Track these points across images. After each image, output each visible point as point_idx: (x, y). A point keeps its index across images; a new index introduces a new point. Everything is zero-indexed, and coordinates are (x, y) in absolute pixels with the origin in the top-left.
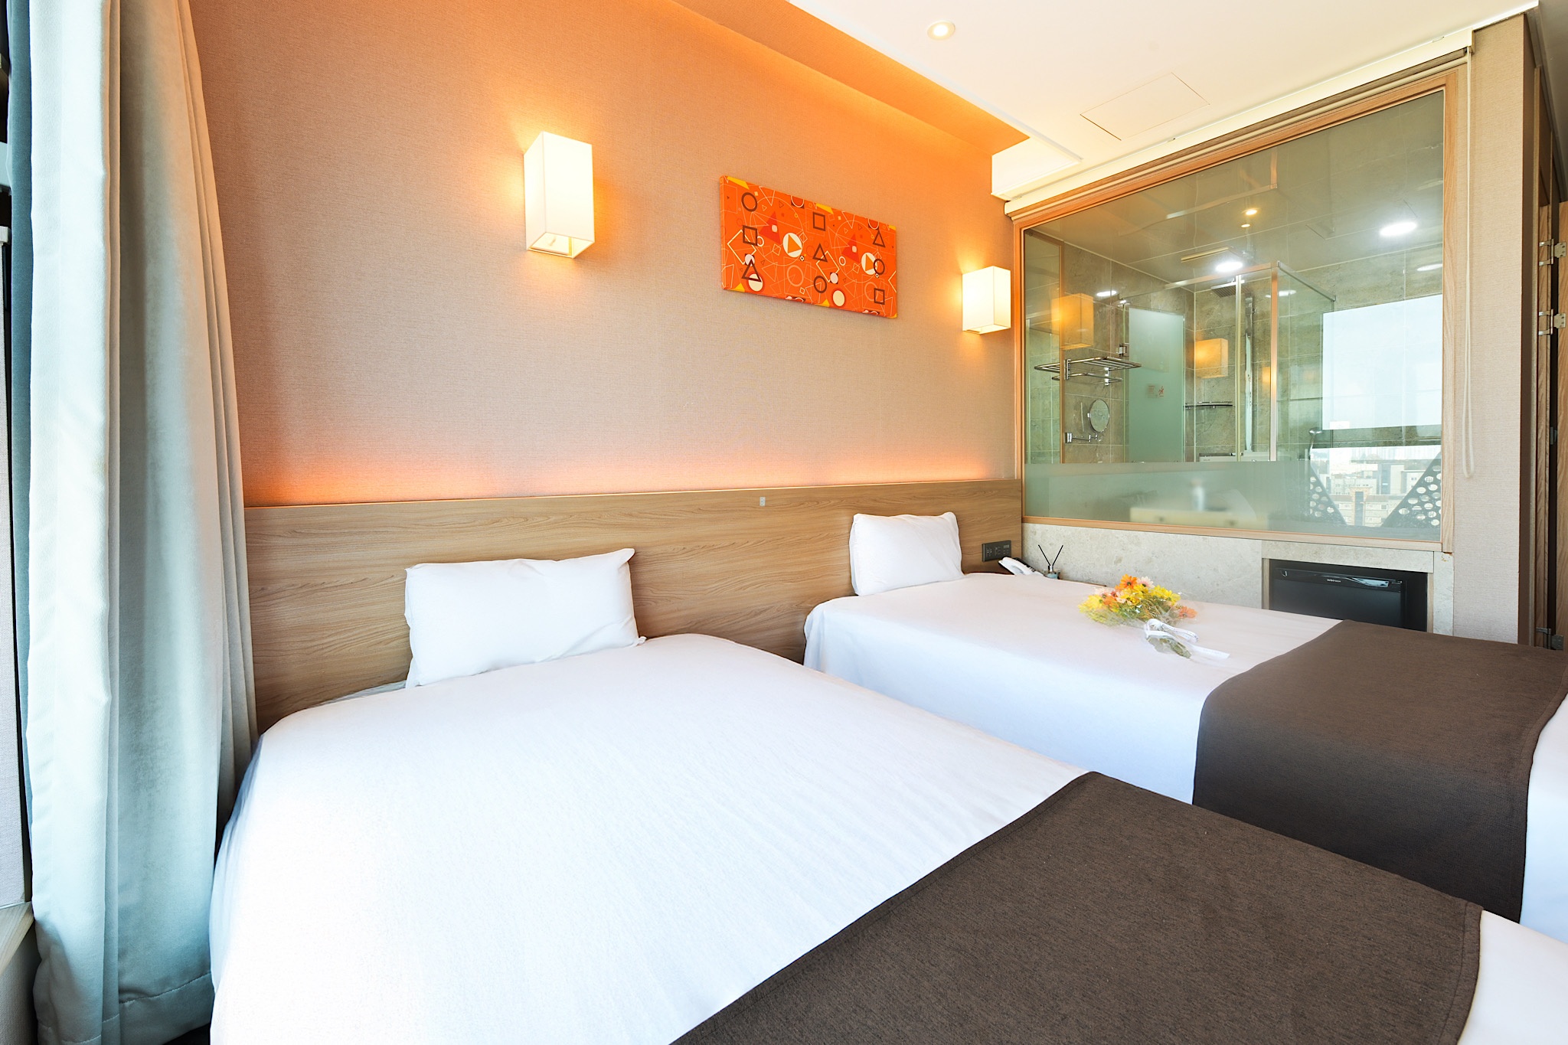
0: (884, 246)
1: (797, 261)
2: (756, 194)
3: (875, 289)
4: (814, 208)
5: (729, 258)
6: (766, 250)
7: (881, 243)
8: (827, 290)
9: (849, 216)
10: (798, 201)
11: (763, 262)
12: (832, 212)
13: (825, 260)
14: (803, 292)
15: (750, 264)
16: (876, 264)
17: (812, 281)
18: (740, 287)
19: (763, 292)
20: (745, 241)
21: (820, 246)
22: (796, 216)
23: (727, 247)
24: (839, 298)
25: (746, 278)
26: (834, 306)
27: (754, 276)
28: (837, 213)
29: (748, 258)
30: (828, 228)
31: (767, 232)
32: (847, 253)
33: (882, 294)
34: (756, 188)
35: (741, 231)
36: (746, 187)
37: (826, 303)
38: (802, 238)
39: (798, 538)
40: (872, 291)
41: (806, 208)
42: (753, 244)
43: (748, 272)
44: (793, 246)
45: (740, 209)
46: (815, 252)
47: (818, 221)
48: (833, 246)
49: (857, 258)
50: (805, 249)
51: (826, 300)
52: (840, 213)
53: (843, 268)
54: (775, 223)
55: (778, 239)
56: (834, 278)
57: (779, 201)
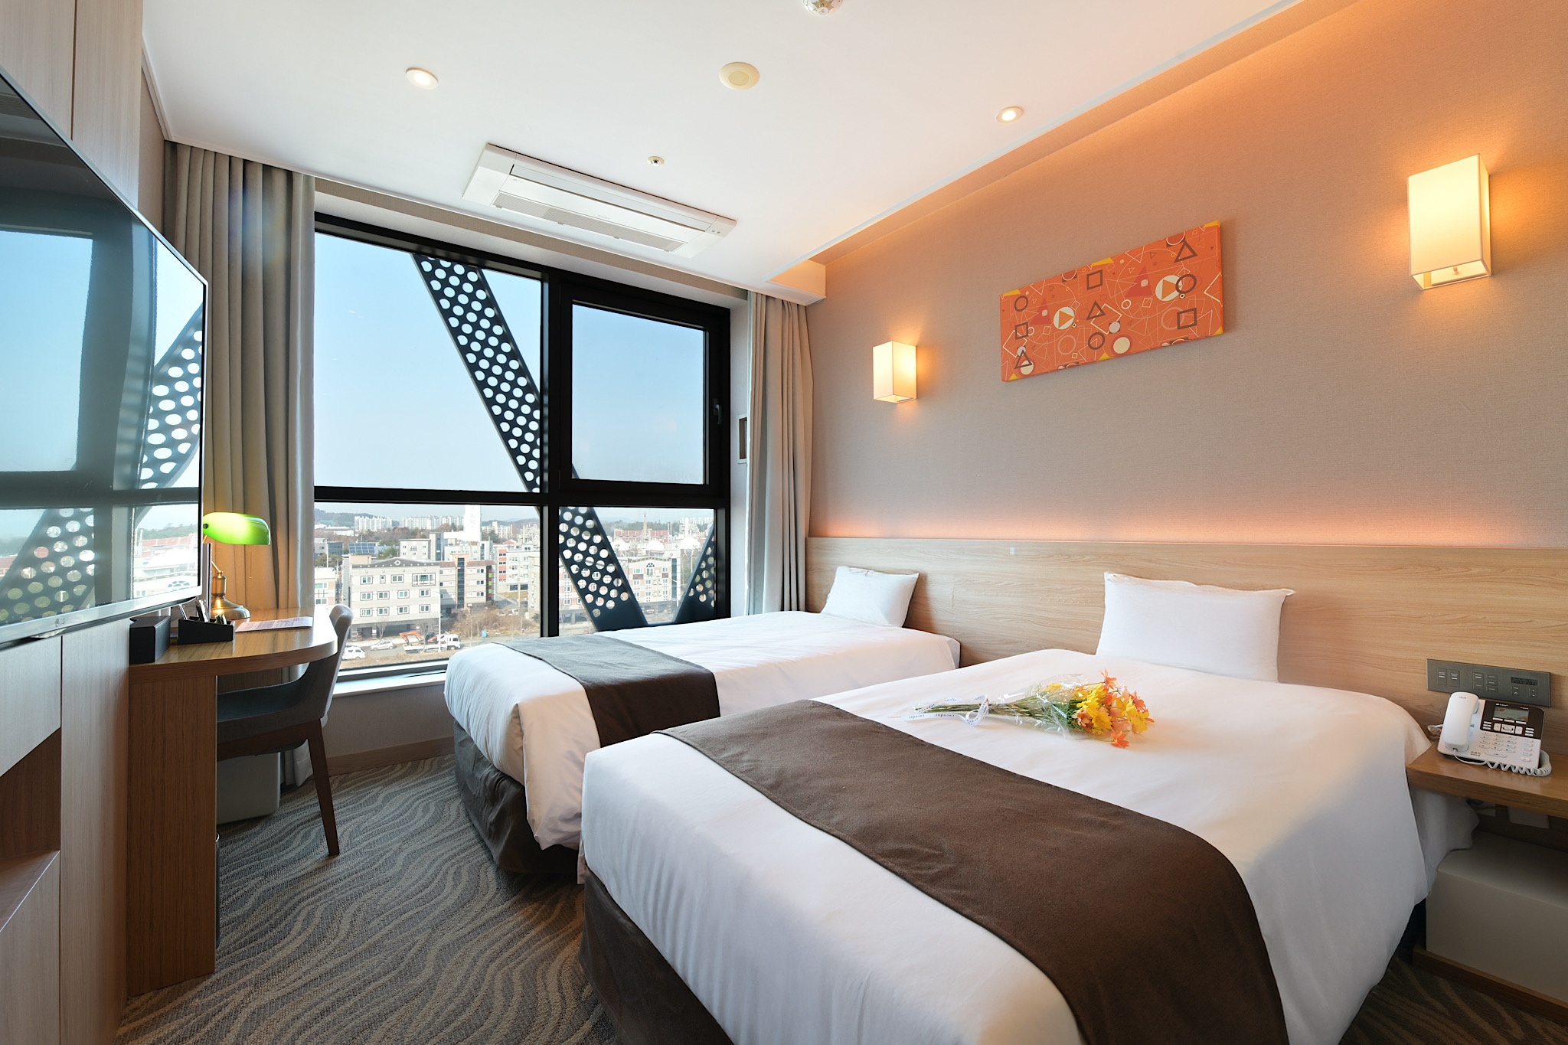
0: (1195, 255)
1: (1070, 330)
2: (1027, 293)
3: (1179, 313)
4: (1088, 270)
5: (1005, 356)
6: (1036, 336)
7: (1189, 254)
8: (1107, 341)
9: (1135, 252)
10: (1068, 275)
11: (1034, 347)
12: (1112, 261)
13: (1103, 314)
14: (1075, 356)
15: (1022, 354)
16: (1180, 284)
17: (1085, 342)
18: (1014, 377)
19: (1035, 373)
20: (1017, 338)
21: (1096, 303)
22: (1068, 289)
23: (1002, 348)
24: (1122, 345)
25: (1018, 367)
26: (1116, 356)
27: (1027, 362)
28: (1116, 259)
29: (1020, 351)
30: (1106, 280)
31: (1038, 320)
32: (1137, 292)
33: (1192, 314)
34: (1028, 288)
35: (1014, 331)
36: (1019, 293)
37: (1105, 356)
38: (1074, 307)
40: (1174, 318)
41: (1078, 276)
42: (1025, 336)
43: (1020, 361)
44: (1064, 318)
45: (1013, 314)
46: (1093, 312)
47: (1094, 278)
48: (1112, 294)
49: (1150, 291)
50: (1078, 315)
51: (1105, 354)
52: (1123, 256)
53: (1127, 311)
54: (1045, 308)
55: (1049, 320)
56: (1115, 327)
57: (1050, 286)
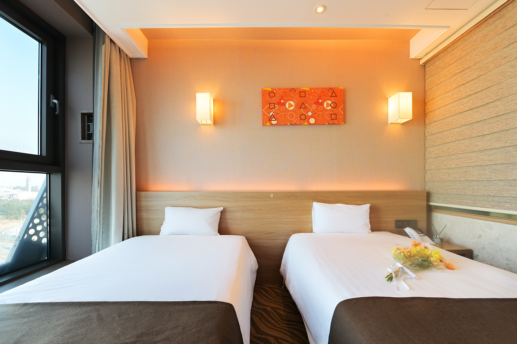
0: (336, 96)
1: (293, 110)
2: (275, 91)
3: (331, 114)
4: (300, 90)
5: (264, 115)
6: (278, 109)
7: (335, 95)
8: (307, 118)
9: (318, 89)
10: (293, 89)
11: (277, 114)
12: (309, 90)
13: (305, 108)
14: (295, 121)
15: (272, 115)
16: (332, 104)
17: (299, 117)
18: (268, 124)
19: (277, 124)
20: (270, 108)
21: (303, 103)
22: (292, 94)
23: (263, 111)
24: (312, 121)
25: (270, 120)
26: (310, 124)
27: (274, 119)
28: (311, 89)
29: (271, 114)
30: (307, 96)
31: (279, 103)
32: (317, 103)
33: (335, 115)
34: (275, 89)
35: (269, 105)
36: (271, 90)
37: (306, 123)
38: (294, 102)
39: (287, 209)
40: (330, 115)
41: (296, 91)
42: (273, 108)
43: (271, 118)
44: (290, 105)
45: (268, 98)
46: (301, 106)
47: (302, 94)
48: (309, 102)
49: (322, 104)
50: (296, 105)
51: (306, 122)
52: (313, 89)
53: (314, 109)
54: (283, 99)
55: (284, 104)
56: (310, 114)
57: (285, 91)
